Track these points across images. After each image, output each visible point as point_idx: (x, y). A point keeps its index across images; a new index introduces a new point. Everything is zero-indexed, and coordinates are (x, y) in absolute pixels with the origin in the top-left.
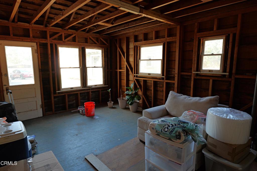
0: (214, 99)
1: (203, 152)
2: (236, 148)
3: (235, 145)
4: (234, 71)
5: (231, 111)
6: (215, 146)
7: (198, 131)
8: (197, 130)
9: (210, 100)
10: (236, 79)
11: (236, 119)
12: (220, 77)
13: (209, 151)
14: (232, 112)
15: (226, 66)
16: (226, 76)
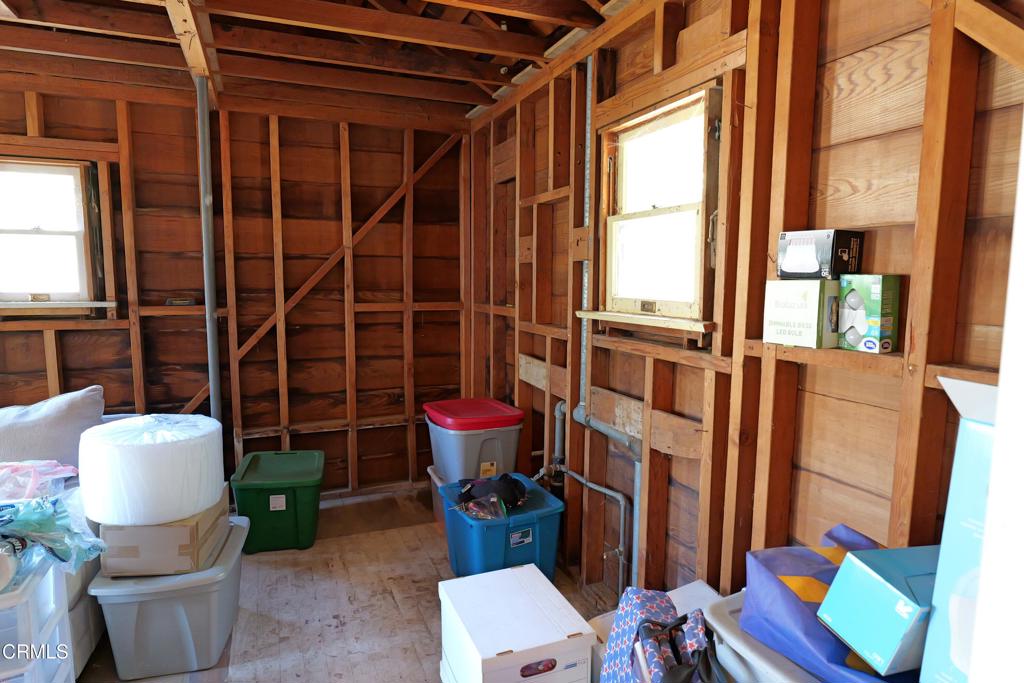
0: (84, 398)
1: (93, 592)
2: (197, 524)
3: (194, 516)
4: (132, 294)
5: (160, 422)
6: (133, 551)
7: (67, 516)
8: (64, 514)
9: (72, 407)
10: (144, 320)
11: (181, 438)
12: (87, 317)
13: (115, 578)
14: (165, 424)
15: (100, 275)
16: (109, 315)
